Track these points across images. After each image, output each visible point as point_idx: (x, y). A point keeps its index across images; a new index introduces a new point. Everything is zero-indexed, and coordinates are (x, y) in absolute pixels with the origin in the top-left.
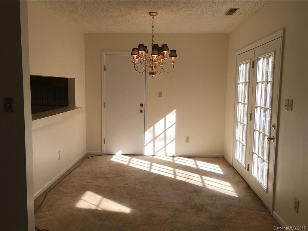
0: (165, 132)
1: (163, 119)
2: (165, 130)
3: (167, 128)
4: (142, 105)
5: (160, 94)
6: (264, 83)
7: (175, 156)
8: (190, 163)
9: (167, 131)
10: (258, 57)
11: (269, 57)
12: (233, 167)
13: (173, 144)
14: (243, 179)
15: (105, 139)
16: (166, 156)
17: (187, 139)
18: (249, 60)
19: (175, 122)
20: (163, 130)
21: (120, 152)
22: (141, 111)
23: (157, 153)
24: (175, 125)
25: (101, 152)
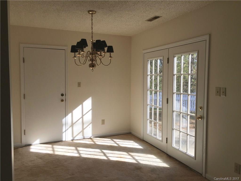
0: (82, 117)
1: (81, 106)
2: (83, 116)
3: (84, 114)
4: (62, 95)
5: (79, 84)
6: (182, 75)
7: (91, 138)
8: (108, 142)
9: (84, 117)
10: (174, 55)
11: (189, 55)
12: (144, 140)
13: (90, 127)
14: (160, 150)
15: (25, 130)
16: (84, 139)
17: (103, 122)
18: (162, 57)
19: (90, 108)
20: (81, 116)
21: (38, 141)
22: (62, 101)
23: (75, 137)
24: (91, 111)
25: (21, 144)
